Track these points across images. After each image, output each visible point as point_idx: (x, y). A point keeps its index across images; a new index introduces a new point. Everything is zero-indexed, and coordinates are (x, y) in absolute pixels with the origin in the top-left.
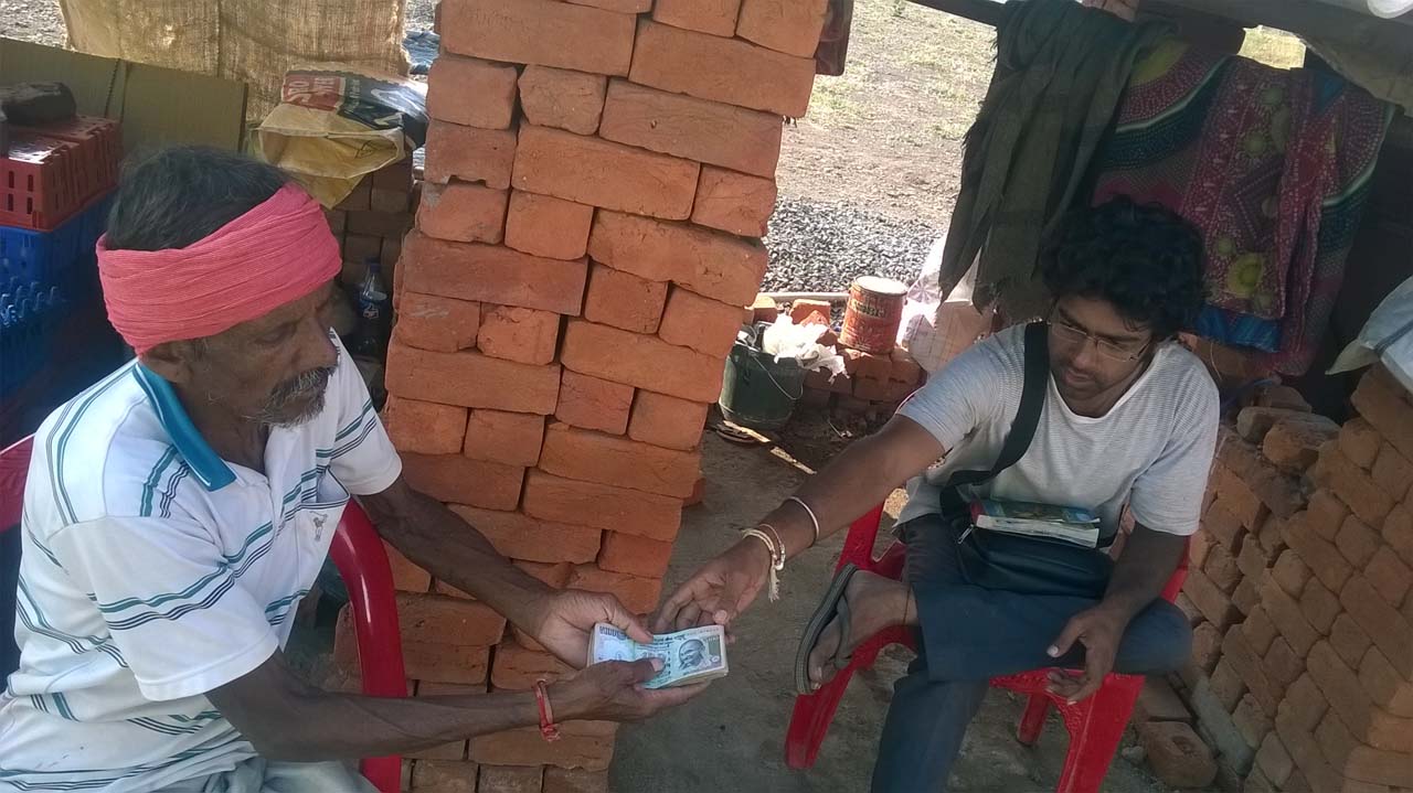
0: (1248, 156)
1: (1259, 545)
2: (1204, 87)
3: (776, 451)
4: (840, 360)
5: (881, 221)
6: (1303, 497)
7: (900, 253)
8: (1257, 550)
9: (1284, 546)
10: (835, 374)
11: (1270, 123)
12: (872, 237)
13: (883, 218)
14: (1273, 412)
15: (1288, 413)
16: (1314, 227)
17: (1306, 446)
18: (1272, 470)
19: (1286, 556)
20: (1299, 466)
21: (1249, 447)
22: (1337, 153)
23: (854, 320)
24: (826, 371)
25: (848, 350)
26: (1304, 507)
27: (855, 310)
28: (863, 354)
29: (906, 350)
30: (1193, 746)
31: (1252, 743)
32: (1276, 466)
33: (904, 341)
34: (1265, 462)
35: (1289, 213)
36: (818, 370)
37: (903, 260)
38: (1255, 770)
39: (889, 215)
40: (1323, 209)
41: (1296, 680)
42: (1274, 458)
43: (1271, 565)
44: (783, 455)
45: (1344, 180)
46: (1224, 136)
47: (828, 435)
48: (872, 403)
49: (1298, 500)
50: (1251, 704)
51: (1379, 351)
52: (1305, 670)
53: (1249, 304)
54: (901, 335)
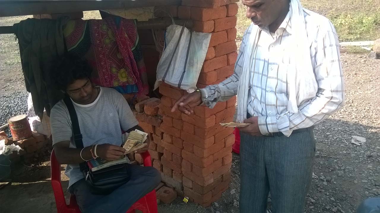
0: (107, 45)
1: (157, 135)
2: (86, 31)
3: (13, 184)
4: (18, 146)
5: (4, 97)
6: (160, 119)
7: (17, 104)
8: (157, 137)
9: (163, 133)
10: (18, 151)
11: (108, 34)
12: (5, 104)
13: (5, 96)
14: (142, 103)
15: (145, 101)
16: (132, 57)
17: (154, 107)
18: (150, 117)
19: (164, 135)
20: (156, 113)
21: (141, 114)
22: (128, 36)
23: (15, 132)
24: (15, 152)
25: (18, 142)
26: (162, 121)
27: (14, 129)
28: (24, 140)
29: (36, 132)
30: (168, 191)
31: (181, 182)
32: (150, 115)
33: (34, 130)
34: (147, 115)
35: (125, 56)
36: (12, 153)
37: (19, 106)
38: (185, 187)
39: (6, 94)
40: (132, 51)
41: (182, 162)
42: (149, 113)
43: (162, 138)
44: (16, 184)
45: (133, 42)
46: (98, 42)
47: (26, 169)
48: (35, 152)
49: (160, 121)
50: (175, 173)
51: (163, 81)
52: (183, 158)
53: (127, 82)
54: (32, 129)
